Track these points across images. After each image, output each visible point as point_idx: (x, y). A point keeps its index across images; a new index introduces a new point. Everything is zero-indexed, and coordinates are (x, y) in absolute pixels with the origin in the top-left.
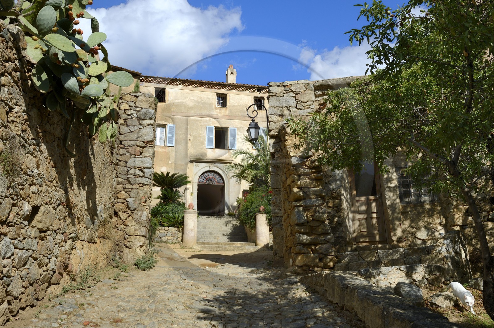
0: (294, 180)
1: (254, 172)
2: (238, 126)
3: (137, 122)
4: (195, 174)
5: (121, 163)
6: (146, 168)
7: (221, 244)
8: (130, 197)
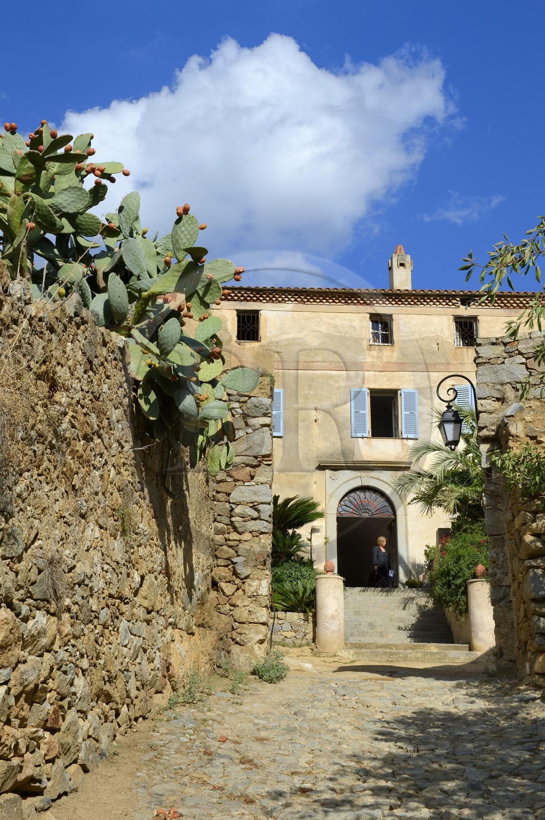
0: (525, 520)
1: (461, 490)
2: (421, 386)
3: (243, 423)
4: (331, 496)
5: (219, 496)
6: (262, 503)
7: (397, 646)
8: (238, 556)
